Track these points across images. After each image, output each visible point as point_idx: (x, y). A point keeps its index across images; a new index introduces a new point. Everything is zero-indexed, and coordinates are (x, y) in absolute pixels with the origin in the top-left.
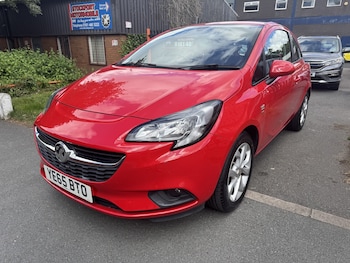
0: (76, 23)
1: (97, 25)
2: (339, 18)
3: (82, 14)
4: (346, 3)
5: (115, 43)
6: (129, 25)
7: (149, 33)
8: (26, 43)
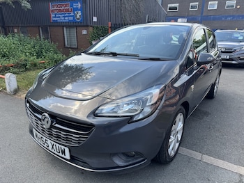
0: (55, 17)
1: (71, 18)
2: (233, 16)
3: (60, 11)
4: (238, 7)
5: (85, 32)
6: (95, 19)
7: (110, 25)
8: (16, 31)
